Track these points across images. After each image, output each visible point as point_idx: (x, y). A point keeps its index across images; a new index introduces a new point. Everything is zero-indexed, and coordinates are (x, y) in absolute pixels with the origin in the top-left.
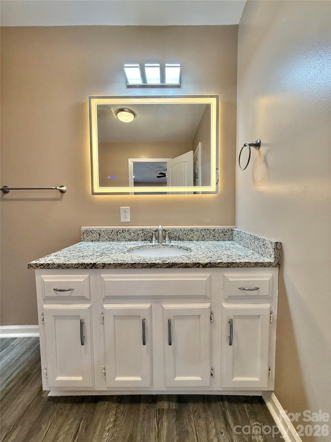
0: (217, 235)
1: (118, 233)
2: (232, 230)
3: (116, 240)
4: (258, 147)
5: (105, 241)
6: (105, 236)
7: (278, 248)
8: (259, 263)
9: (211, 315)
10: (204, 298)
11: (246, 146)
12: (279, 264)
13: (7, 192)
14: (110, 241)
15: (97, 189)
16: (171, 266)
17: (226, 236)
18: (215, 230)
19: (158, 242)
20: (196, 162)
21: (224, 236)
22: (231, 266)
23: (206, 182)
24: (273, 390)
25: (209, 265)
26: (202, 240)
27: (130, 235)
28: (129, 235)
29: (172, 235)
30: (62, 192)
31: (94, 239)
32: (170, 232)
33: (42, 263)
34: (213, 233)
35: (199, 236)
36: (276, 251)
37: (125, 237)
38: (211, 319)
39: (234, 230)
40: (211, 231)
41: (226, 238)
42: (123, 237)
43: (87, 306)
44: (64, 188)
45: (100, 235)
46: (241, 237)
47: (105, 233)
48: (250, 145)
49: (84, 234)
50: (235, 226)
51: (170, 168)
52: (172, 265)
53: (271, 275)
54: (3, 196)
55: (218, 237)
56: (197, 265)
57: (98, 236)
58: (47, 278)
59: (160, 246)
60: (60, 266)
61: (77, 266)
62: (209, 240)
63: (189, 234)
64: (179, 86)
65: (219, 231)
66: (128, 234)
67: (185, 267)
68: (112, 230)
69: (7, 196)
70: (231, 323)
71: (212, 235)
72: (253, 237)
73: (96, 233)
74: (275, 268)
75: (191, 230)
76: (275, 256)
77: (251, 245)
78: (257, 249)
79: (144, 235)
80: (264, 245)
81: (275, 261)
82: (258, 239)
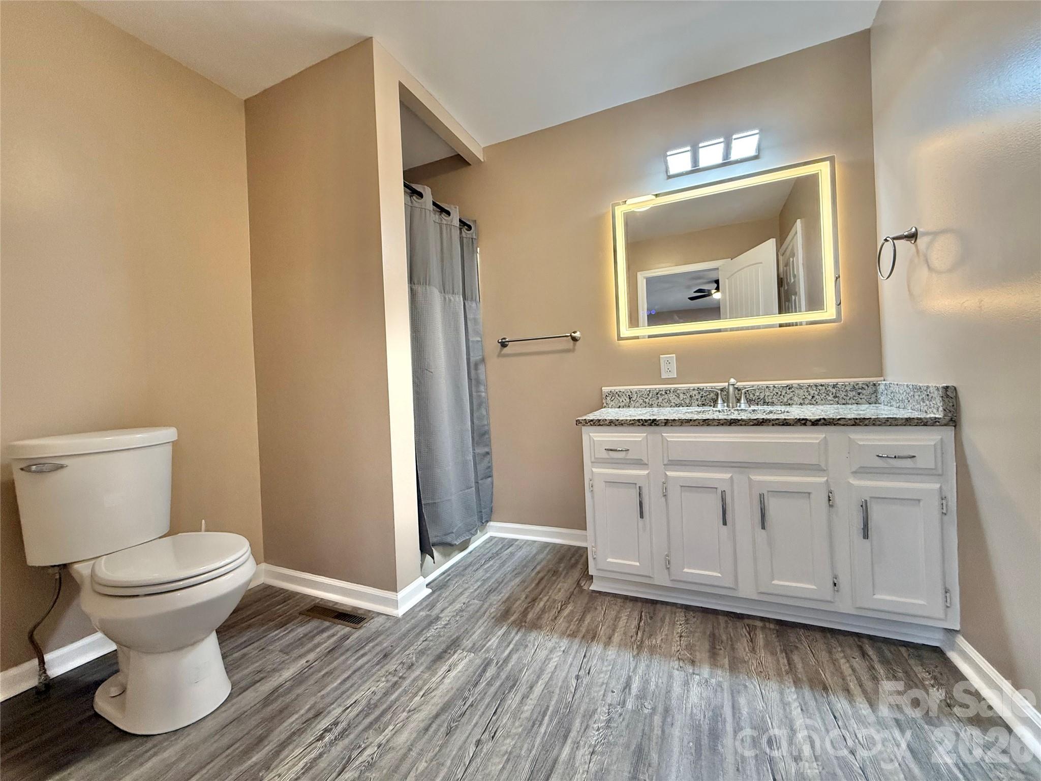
0: (842, 394)
1: (659, 395)
2: (874, 385)
3: (656, 405)
4: (914, 239)
5: (638, 407)
6: (638, 399)
7: (950, 395)
8: (913, 418)
9: (830, 494)
10: (816, 469)
11: (888, 241)
12: (954, 421)
13: (506, 346)
14: (645, 407)
15: (626, 331)
16: (761, 423)
17: (861, 396)
18: (838, 386)
19: (728, 406)
20: (791, 259)
21: (857, 395)
22: (861, 423)
23: (815, 303)
24: (958, 629)
25: (823, 421)
26: (811, 404)
27: (678, 397)
28: (676, 398)
29: (751, 396)
30: (574, 339)
31: (622, 404)
32: (748, 391)
33: (591, 419)
34: (834, 391)
35: (804, 397)
36: (946, 400)
37: (669, 401)
38: (830, 500)
39: (879, 384)
40: (830, 388)
41: (861, 399)
42: (666, 400)
43: (646, 472)
44: (577, 335)
45: (630, 398)
46: (892, 393)
47: (639, 395)
48: (894, 239)
49: (608, 398)
50: (882, 378)
51: (727, 280)
52: (763, 422)
53: (940, 437)
54: (501, 350)
55: (844, 397)
56: (803, 422)
57: (628, 400)
58: (596, 436)
59: (733, 411)
60: (612, 423)
61: (633, 422)
62: (825, 404)
63: (783, 394)
64: (756, 158)
65: (847, 388)
66: (674, 396)
67: (783, 425)
68: (650, 391)
69: (506, 350)
70: (865, 507)
71: (830, 394)
72: (911, 387)
73: (624, 395)
74: (945, 427)
75: (788, 388)
76: (944, 407)
77: (909, 401)
78: (918, 406)
79: (702, 397)
80: (928, 395)
81: (945, 415)
82: (918, 388)
